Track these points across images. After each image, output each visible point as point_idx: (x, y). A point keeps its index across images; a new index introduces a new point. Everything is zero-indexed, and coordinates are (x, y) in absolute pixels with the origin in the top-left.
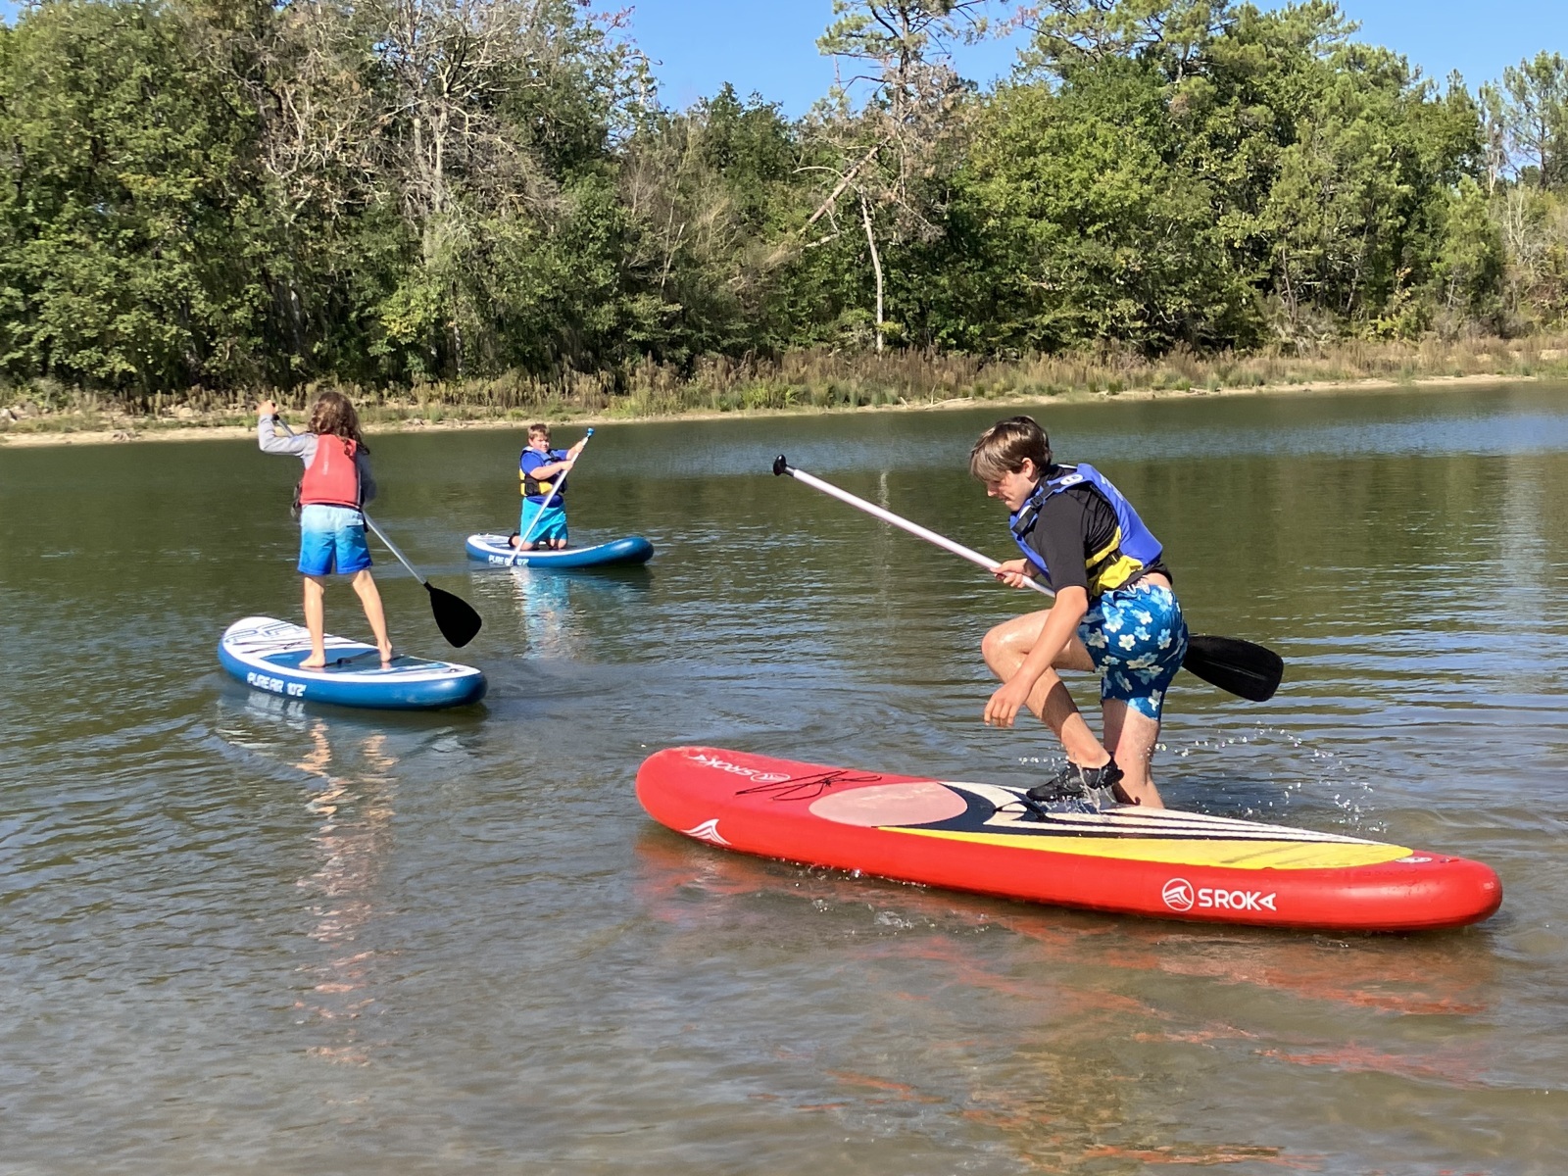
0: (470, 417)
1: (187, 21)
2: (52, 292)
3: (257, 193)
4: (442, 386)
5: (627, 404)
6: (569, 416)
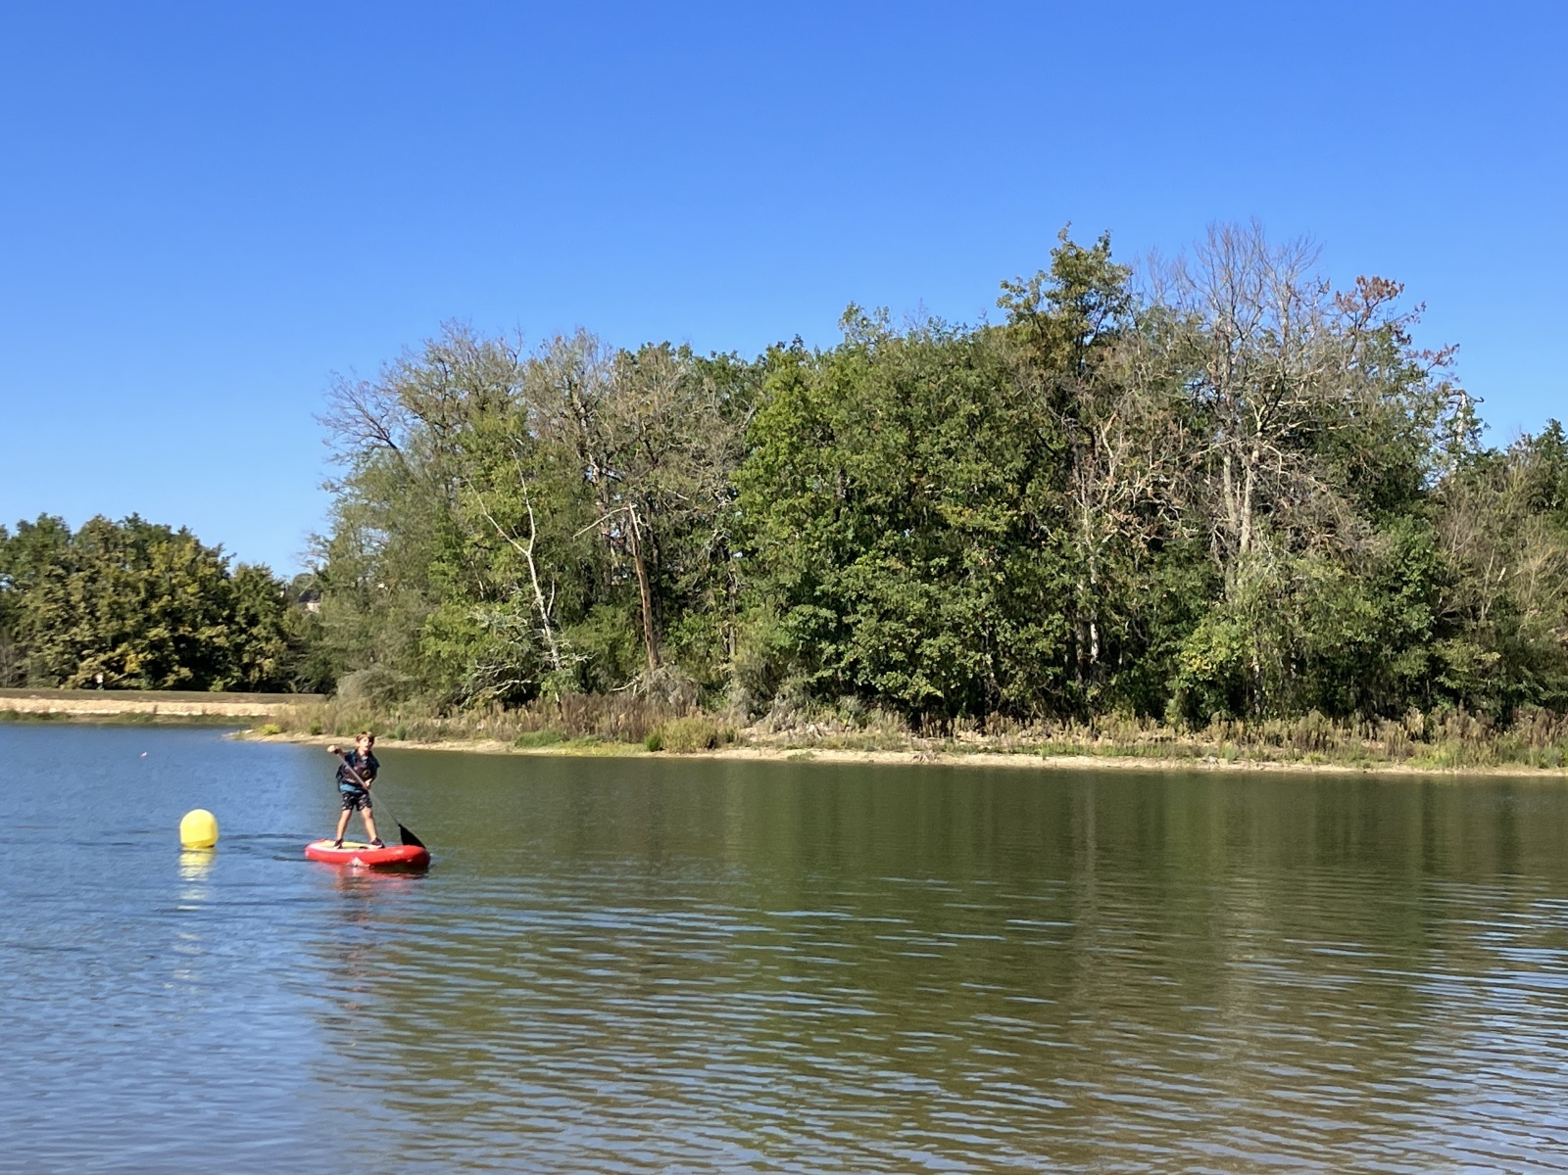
0: (1268, 758)
1: (1011, 361)
3: (1068, 527)
4: (1239, 725)
5: (1437, 755)
6: (1372, 763)
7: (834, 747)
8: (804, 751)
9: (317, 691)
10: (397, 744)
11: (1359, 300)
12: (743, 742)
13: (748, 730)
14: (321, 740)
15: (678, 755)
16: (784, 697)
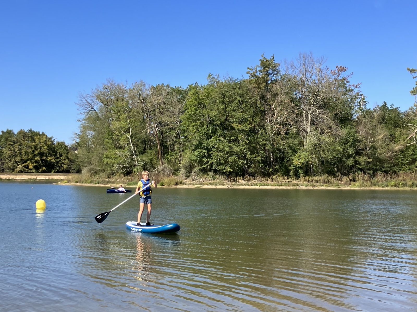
0: (315, 186)
1: (250, 87)
2: (214, 151)
3: (264, 129)
4: (307, 178)
5: (356, 184)
6: (340, 187)
7: (207, 184)
8: (199, 186)
9: (77, 173)
10: (97, 185)
11: (337, 72)
12: (184, 184)
13: (185, 181)
14: (78, 184)
15: (168, 187)
16: (194, 172)
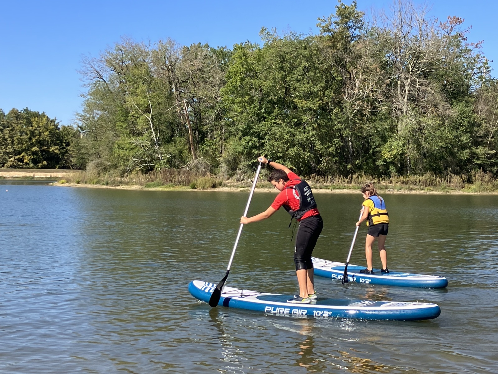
0: (412, 189)
1: (321, 47)
2: (268, 139)
3: (340, 107)
4: (401, 178)
5: (472, 187)
6: (449, 190)
7: (257, 187)
8: (246, 189)
9: (80, 169)
10: (105, 187)
11: (449, 25)
12: (225, 185)
13: (227, 181)
14: (79, 185)
15: (201, 190)
16: (240, 169)
